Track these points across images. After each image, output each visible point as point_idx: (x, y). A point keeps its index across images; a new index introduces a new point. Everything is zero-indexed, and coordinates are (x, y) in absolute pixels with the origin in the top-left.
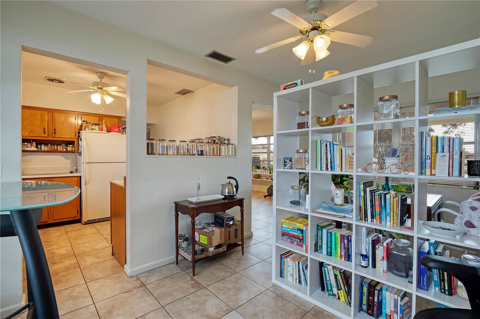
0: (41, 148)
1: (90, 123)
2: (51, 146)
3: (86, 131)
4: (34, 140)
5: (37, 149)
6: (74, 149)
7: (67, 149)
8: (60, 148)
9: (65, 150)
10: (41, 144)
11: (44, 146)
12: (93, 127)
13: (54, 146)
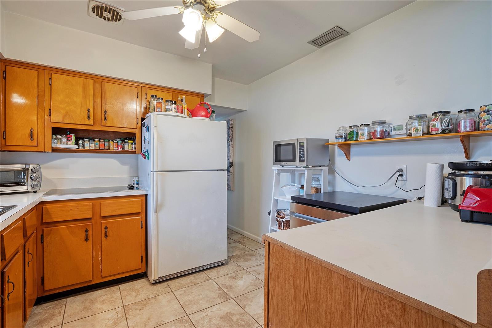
0: (84, 145)
1: (162, 99)
2: (100, 141)
3: (156, 113)
4: (72, 131)
5: (77, 147)
6: (136, 147)
7: (123, 148)
8: (113, 146)
9: (120, 149)
10: (83, 139)
11: (89, 141)
12: (169, 107)
13: (104, 142)
